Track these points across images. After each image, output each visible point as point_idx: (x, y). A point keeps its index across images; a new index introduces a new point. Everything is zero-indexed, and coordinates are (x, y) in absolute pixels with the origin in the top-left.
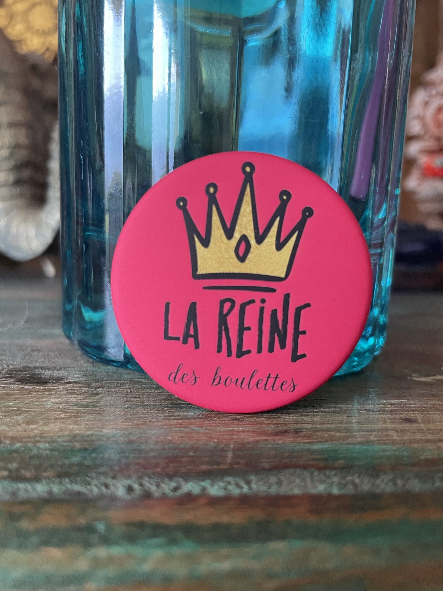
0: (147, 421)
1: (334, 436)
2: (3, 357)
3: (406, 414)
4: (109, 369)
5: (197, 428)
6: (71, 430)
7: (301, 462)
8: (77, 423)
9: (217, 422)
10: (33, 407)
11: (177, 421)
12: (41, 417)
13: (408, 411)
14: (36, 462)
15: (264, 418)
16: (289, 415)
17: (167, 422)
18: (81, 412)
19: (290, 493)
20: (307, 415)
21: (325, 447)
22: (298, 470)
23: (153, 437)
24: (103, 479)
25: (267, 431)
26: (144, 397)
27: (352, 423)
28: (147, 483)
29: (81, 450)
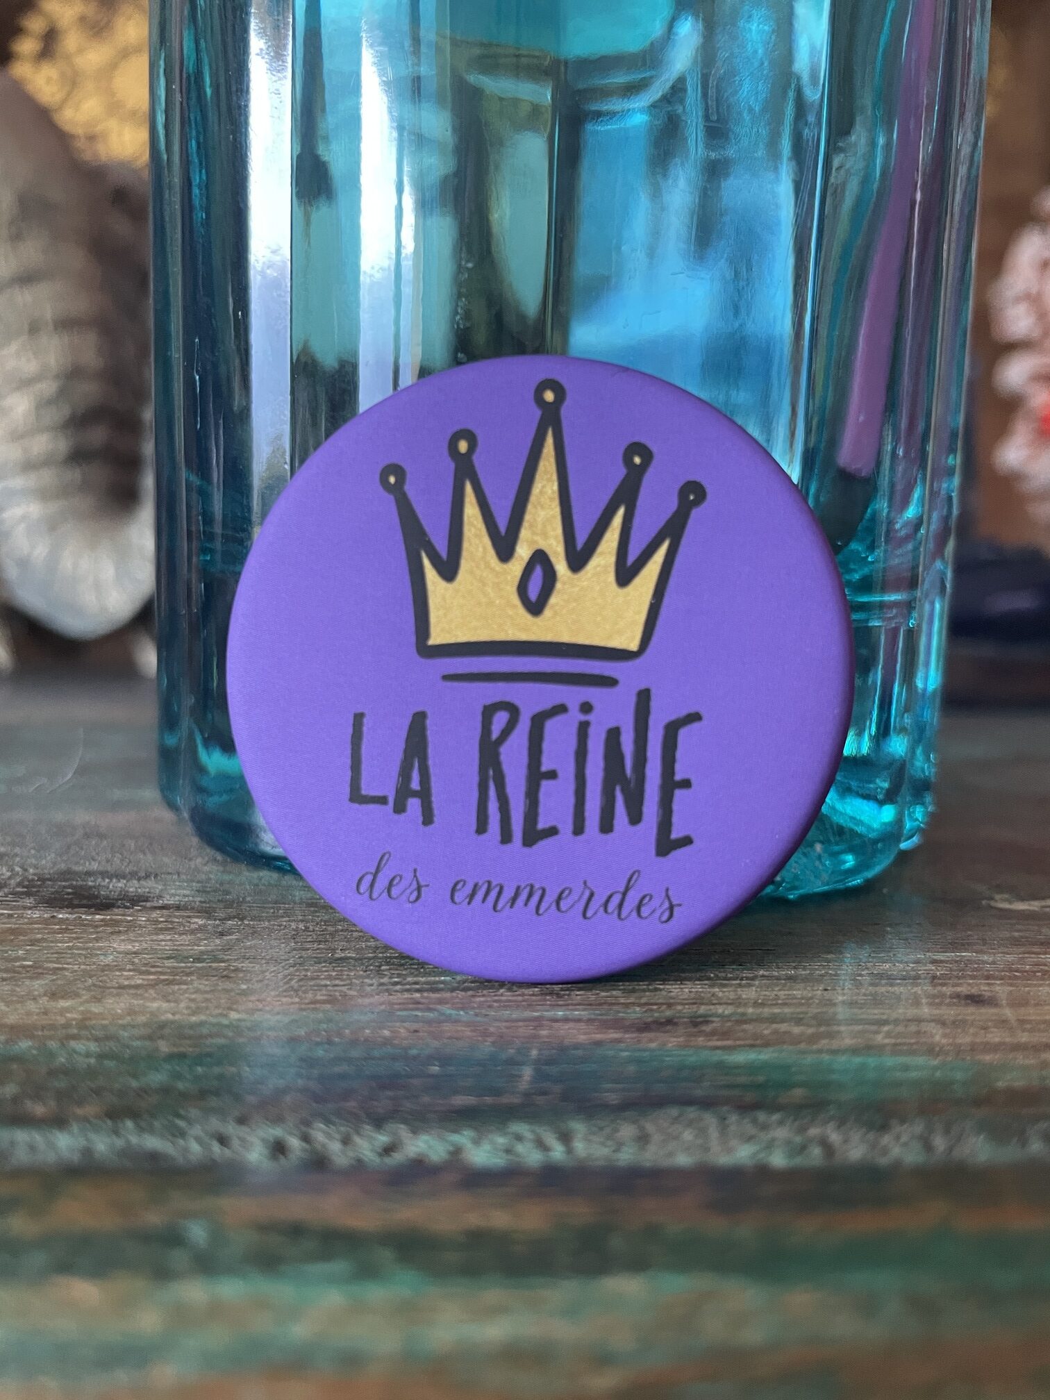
0: (337, 994)
1: (785, 1033)
2: (17, 850)
3: (969, 984)
4: (260, 879)
5: (453, 1012)
6: (152, 1013)
7: (698, 1093)
8: (170, 997)
9: (503, 998)
10: (71, 960)
11: (410, 996)
12: (87, 984)
13: (974, 977)
14: (61, 1083)
15: (620, 990)
16: (682, 984)
17: (385, 998)
18: (182, 972)
19: (666, 1163)
20: (725, 986)
21: (762, 1057)
22: (690, 1109)
23: (347, 1031)
24: (215, 1123)
25: (623, 1019)
26: (335, 941)
27: (835, 1005)
28: (322, 1135)
29: (170, 1057)
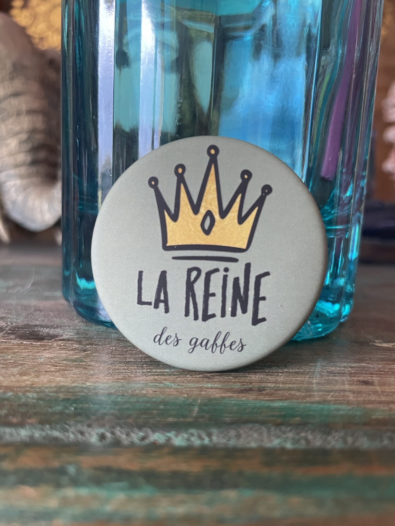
0: (126, 376)
1: (294, 395)
2: (9, 316)
3: (364, 376)
4: (99, 329)
5: (170, 384)
6: (57, 382)
7: (260, 418)
8: (64, 376)
9: (189, 379)
10: (28, 360)
11: (154, 377)
12: (33, 370)
13: (366, 374)
14: (23, 410)
15: (232, 376)
16: (256, 374)
17: (144, 378)
18: (69, 366)
20: (272, 375)
21: (285, 404)
22: (257, 425)
23: (130, 391)
24: (79, 427)
25: (233, 388)
26: (127, 355)
27: (313, 384)
28: (119, 432)
29: (64, 400)
